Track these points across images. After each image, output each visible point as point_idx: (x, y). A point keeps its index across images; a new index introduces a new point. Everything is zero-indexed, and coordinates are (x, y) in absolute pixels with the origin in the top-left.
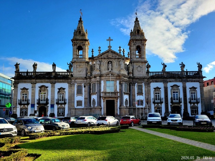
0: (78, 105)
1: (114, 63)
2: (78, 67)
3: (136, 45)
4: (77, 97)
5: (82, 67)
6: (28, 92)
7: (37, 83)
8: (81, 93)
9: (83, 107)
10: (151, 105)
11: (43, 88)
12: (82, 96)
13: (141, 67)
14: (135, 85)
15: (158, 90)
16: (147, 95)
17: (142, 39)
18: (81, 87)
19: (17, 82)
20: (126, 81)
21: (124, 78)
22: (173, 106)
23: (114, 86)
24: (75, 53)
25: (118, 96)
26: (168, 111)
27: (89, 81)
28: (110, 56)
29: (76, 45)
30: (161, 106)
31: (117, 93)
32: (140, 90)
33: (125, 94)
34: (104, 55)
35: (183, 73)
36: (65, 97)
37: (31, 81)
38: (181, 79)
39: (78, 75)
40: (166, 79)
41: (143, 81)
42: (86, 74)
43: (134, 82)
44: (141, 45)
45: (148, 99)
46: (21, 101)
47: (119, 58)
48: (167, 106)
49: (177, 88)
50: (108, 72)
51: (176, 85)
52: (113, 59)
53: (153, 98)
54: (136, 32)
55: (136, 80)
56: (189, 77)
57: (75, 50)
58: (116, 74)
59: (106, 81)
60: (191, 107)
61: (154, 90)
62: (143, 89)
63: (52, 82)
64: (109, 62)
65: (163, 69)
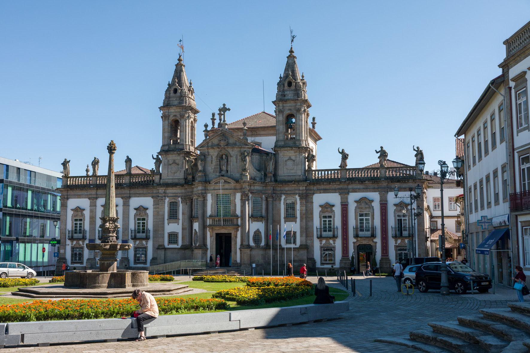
0: (172, 242)
1: (231, 156)
2: (170, 165)
3: (284, 113)
4: (168, 225)
5: (178, 165)
6: (85, 216)
7: (99, 197)
8: (177, 218)
9: (179, 246)
10: (313, 242)
12: (178, 225)
13: (294, 161)
14: (280, 200)
15: (329, 209)
16: (304, 221)
17: (295, 100)
18: (177, 206)
19: (66, 197)
20: (257, 194)
21: (252, 188)
22: (359, 245)
23: (230, 204)
24: (166, 135)
25: (238, 225)
26: (348, 256)
27: (190, 194)
28: (223, 143)
29: (168, 119)
30: (334, 243)
31: (235, 220)
32: (290, 211)
33: (255, 221)
34: (212, 142)
35: (383, 171)
36: (147, 225)
37: (89, 193)
38: (378, 185)
39: (170, 181)
40: (346, 186)
41: (297, 192)
42: (186, 179)
43: (279, 193)
44: (294, 112)
45: (306, 229)
46: (72, 234)
47: (240, 147)
48: (345, 245)
49: (367, 204)
50: (219, 176)
51: (365, 197)
52: (230, 150)
53: (319, 227)
54: (286, 85)
55: (282, 188)
56: (393, 180)
57: (166, 130)
58: (233, 181)
59: (216, 195)
60: (396, 247)
61: (320, 209)
62: (297, 209)
63: (125, 196)
64: (222, 155)
65: (342, 164)
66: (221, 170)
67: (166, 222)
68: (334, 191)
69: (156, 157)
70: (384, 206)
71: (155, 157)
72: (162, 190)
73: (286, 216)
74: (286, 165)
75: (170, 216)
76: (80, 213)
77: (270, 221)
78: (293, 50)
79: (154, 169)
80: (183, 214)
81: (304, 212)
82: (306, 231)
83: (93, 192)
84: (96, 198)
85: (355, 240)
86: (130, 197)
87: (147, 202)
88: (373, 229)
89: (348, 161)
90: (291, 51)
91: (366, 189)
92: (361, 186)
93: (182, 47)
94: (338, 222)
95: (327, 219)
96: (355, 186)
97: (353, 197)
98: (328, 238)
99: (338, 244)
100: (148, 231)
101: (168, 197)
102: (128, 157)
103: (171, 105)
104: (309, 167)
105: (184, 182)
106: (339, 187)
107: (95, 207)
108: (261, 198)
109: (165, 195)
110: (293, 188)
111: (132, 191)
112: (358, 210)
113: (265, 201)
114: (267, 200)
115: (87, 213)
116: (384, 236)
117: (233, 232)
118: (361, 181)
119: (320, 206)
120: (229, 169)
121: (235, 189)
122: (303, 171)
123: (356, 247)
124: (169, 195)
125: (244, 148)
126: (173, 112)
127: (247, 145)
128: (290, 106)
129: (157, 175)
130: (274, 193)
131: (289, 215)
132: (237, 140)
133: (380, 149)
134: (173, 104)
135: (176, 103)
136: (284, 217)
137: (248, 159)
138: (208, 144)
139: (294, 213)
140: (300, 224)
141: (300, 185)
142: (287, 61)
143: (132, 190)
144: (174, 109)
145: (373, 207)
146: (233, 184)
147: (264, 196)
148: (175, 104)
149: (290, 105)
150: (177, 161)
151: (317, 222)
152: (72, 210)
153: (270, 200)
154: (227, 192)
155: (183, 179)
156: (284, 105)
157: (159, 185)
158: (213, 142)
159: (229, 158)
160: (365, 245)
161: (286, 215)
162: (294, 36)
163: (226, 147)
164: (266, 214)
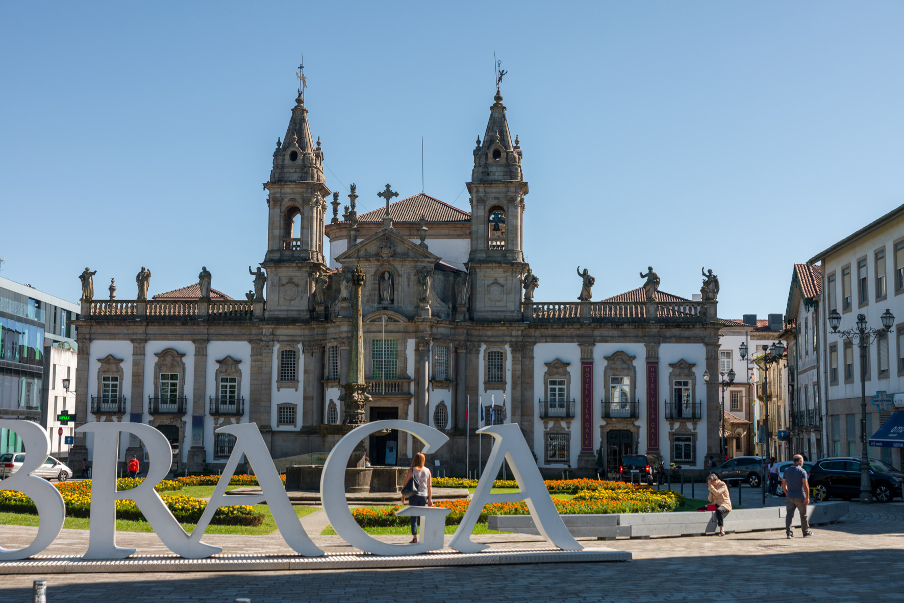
0: (284, 422)
1: (399, 276)
2: (283, 285)
3: (487, 203)
4: (279, 390)
5: (297, 285)
6: (123, 372)
7: (150, 339)
8: (294, 379)
9: (298, 428)
10: (532, 425)
11: (169, 359)
12: (296, 390)
13: (503, 286)
14: (478, 352)
15: (561, 370)
16: (519, 389)
17: (507, 183)
18: (294, 358)
19: (87, 337)
20: (442, 340)
21: (434, 330)
22: (611, 430)
23: (396, 358)
24: (277, 232)
25: (410, 394)
26: (592, 449)
27: (320, 337)
28: (385, 253)
29: (281, 205)
30: (569, 428)
31: (405, 385)
32: (494, 371)
33: (437, 387)
34: (366, 249)
35: (652, 308)
36: (239, 389)
37: (131, 331)
38: (643, 332)
39: (283, 315)
40: (589, 332)
41: (508, 339)
42: (312, 311)
43: (476, 339)
44: (504, 203)
45: (523, 402)
46: (99, 403)
47: (416, 259)
48: (587, 430)
49: (624, 362)
50: (378, 309)
51: (622, 352)
52: (397, 265)
53: (543, 400)
54: (491, 155)
55: (481, 332)
56: (667, 323)
57: (277, 224)
58: (404, 318)
59: (371, 341)
60: (671, 434)
61: (546, 369)
62: (507, 368)
63: (199, 337)
64: (383, 273)
65: (584, 293)
66: (381, 299)
67: (274, 385)
68: (570, 339)
69: (256, 271)
70: (652, 367)
71: (254, 270)
72: (269, 329)
73: (487, 379)
74: (489, 292)
75: (282, 376)
76: (113, 367)
77: (461, 387)
78: (501, 95)
79: (254, 292)
80: (306, 372)
81: (518, 373)
82: (522, 406)
83: (140, 329)
84: (146, 341)
85: (604, 423)
86: (208, 340)
87: (241, 349)
88: (634, 404)
89: (593, 289)
90: (498, 98)
91: (624, 338)
92: (615, 333)
93: (303, 79)
94: (575, 391)
95: (557, 387)
96: (605, 332)
97: (601, 350)
98: (557, 418)
99: (575, 428)
100: (241, 401)
101: (278, 341)
102: (204, 269)
103: (286, 182)
104: (528, 297)
105: (308, 316)
106: (578, 332)
107: (142, 357)
108: (448, 348)
109: (274, 338)
110: (501, 332)
111: (213, 330)
112: (610, 372)
113: (454, 354)
114: (456, 352)
115: (127, 368)
116: (653, 416)
117: (400, 406)
118: (616, 323)
119: (547, 364)
120: (396, 297)
121: (406, 332)
122: (518, 304)
123: (605, 434)
124: (281, 338)
125: (422, 262)
126: (290, 194)
127: (427, 257)
128: (496, 192)
129: (259, 302)
130: (468, 341)
131: (492, 378)
132: (410, 248)
133: (647, 271)
134: (290, 179)
135: (295, 177)
136: (483, 380)
137: (429, 281)
138: (358, 252)
139: (501, 375)
140: (512, 394)
141: (513, 328)
142: (492, 115)
143: (213, 327)
144: (291, 188)
145: (634, 368)
146: (402, 323)
147: (451, 345)
148: (294, 179)
149: (497, 190)
150: (296, 280)
151: (539, 391)
152: (99, 360)
153: (462, 351)
154: (392, 336)
155: (307, 311)
156: (487, 190)
157: (263, 320)
158: (368, 250)
159: (396, 278)
160: (620, 431)
161: (487, 377)
162: (503, 71)
163: (391, 259)
164: (454, 376)
